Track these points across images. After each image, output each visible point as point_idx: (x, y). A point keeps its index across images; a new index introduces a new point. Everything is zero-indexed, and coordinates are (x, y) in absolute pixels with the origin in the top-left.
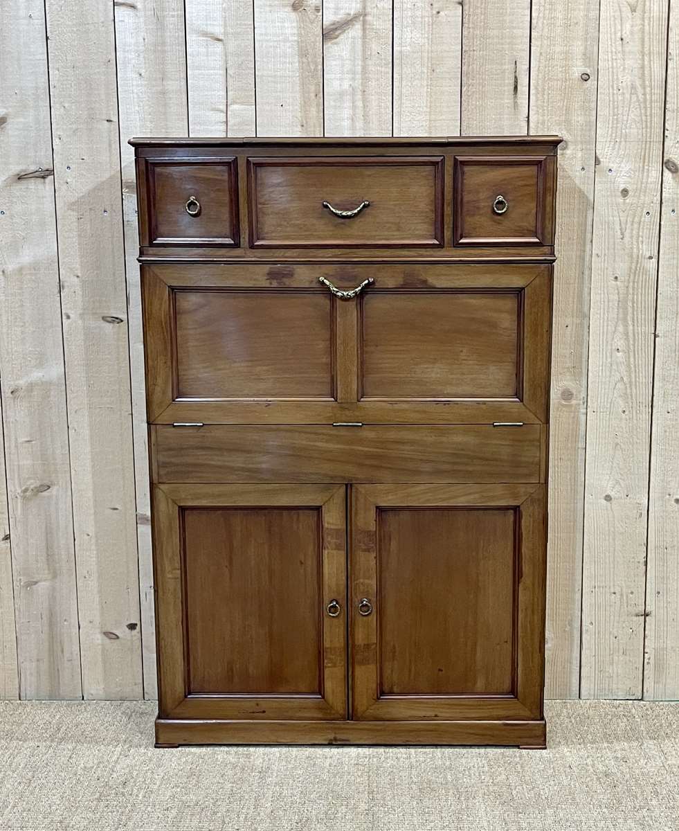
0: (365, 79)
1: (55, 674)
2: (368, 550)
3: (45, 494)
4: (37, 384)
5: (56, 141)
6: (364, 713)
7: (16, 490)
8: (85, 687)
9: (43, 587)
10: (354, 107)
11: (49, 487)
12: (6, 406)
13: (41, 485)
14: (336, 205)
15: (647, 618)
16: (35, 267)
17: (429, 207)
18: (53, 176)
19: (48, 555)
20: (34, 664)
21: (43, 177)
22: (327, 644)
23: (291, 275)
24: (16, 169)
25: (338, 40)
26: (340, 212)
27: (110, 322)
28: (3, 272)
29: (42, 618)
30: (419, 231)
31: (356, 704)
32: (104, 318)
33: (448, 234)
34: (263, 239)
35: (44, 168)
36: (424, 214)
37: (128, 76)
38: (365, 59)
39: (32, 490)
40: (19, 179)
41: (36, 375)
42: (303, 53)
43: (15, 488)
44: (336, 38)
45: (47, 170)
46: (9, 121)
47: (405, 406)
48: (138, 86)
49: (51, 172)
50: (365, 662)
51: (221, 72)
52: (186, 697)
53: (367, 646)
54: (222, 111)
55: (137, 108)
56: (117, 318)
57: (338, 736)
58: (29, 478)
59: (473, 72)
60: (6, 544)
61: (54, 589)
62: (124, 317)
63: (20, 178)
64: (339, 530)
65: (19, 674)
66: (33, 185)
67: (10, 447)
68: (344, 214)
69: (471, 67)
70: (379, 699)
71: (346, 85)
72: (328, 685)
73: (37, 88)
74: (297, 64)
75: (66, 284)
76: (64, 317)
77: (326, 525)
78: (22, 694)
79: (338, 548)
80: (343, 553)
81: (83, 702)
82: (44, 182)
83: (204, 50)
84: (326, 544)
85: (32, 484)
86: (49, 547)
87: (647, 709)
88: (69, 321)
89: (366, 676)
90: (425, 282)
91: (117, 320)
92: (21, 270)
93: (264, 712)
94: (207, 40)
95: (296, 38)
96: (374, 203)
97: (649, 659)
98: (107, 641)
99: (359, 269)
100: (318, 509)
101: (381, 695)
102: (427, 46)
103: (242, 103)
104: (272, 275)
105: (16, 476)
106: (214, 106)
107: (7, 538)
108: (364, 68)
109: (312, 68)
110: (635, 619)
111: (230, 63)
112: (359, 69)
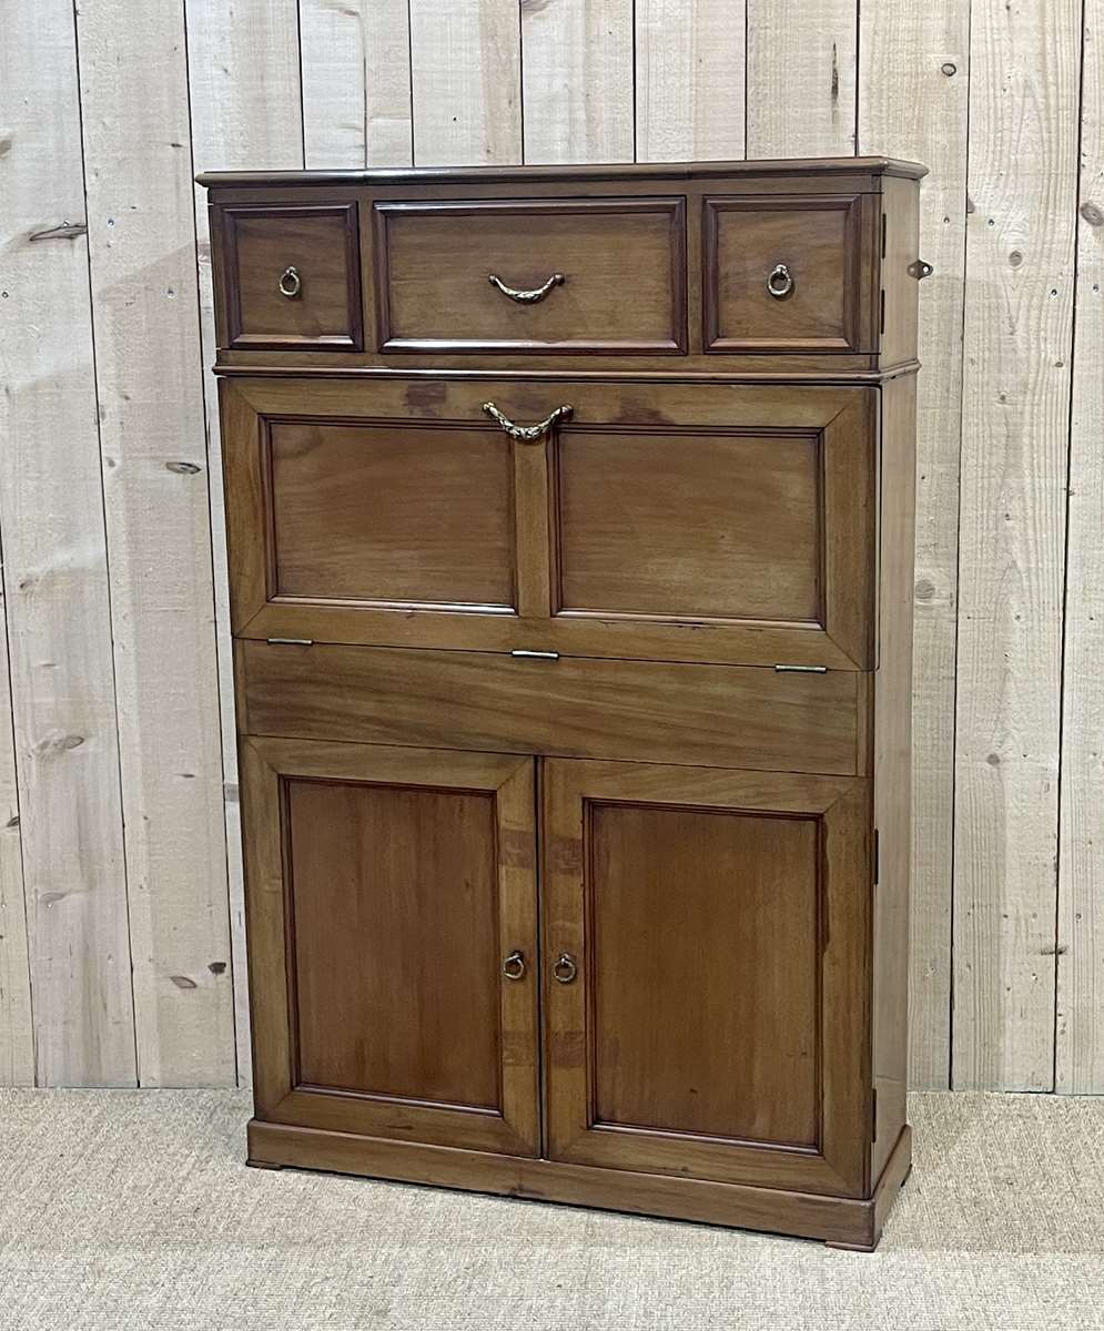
0: (589, 76)
1: (92, 1045)
2: (571, 872)
3: (77, 750)
4: (63, 574)
5: (91, 178)
6: (565, 1148)
7: (29, 745)
8: (142, 1069)
9: (73, 902)
10: (572, 122)
11: (82, 740)
12: (12, 608)
13: (69, 737)
14: (512, 281)
15: (1060, 957)
16: (57, 382)
17: (662, 284)
18: (85, 236)
19: (81, 851)
20: (60, 1028)
21: (71, 237)
22: (507, 1026)
23: (442, 398)
24: (27, 224)
25: (543, 12)
26: (515, 293)
27: (178, 472)
28: (7, 390)
29: (71, 954)
30: (646, 327)
31: (553, 1131)
32: (169, 466)
33: (694, 331)
34: (399, 337)
35: (72, 222)
36: (654, 297)
37: (206, 73)
38: (589, 42)
39: (56, 745)
40: (31, 240)
41: (61, 557)
42: (489, 34)
43: (27, 742)
44: (541, 9)
45: (76, 226)
46: (16, 146)
47: (629, 628)
48: (221, 88)
49: (82, 229)
50: (567, 1063)
51: (355, 65)
52: (292, 1088)
53: (571, 1035)
54: (359, 129)
55: (220, 125)
56: (190, 465)
57: (526, 1185)
58: (50, 726)
59: (765, 62)
60: (12, 833)
61: (90, 905)
62: (201, 463)
63: (34, 239)
64: (525, 833)
65: (35, 1044)
66: (55, 249)
67: (18, 676)
68: (521, 296)
69: (761, 55)
70: (589, 1128)
71: (558, 85)
72: (509, 1096)
73: (59, 93)
74: (479, 52)
75: (107, 411)
76: (105, 463)
77: (503, 824)
78: (39, 1077)
79: (522, 863)
80: (530, 874)
81: (139, 1090)
82: (72, 246)
83: (329, 30)
84: (503, 855)
85: (56, 734)
86: (82, 837)
87: (1059, 1107)
88: (113, 470)
89: (569, 1085)
90: (655, 414)
91: (191, 469)
92: (35, 387)
93: (410, 1128)
94: (333, 14)
95: (477, 10)
96: (574, 277)
97: (1064, 1025)
98: (176, 991)
99: (546, 391)
100: (491, 795)
101: (594, 1123)
102: (689, 22)
103: (391, 116)
104: (412, 399)
105: (29, 721)
106: (343, 121)
107: (15, 822)
108: (588, 56)
109: (504, 57)
110: (1039, 958)
111: (370, 50)
112: (580, 59)
